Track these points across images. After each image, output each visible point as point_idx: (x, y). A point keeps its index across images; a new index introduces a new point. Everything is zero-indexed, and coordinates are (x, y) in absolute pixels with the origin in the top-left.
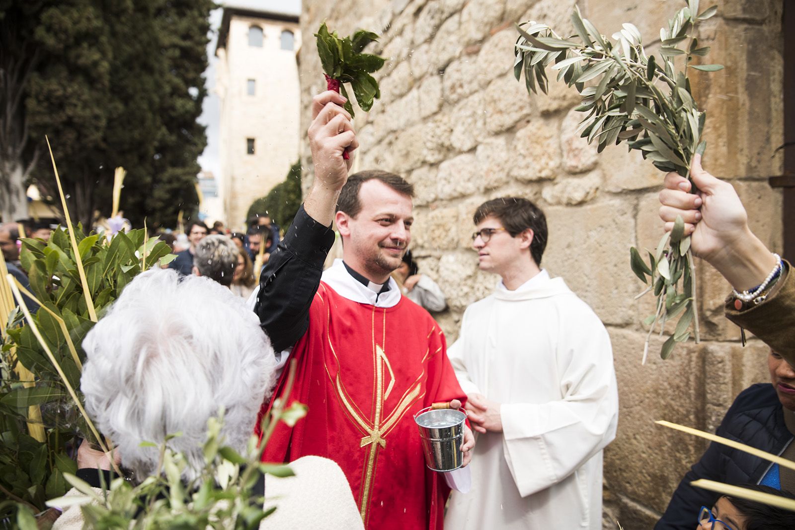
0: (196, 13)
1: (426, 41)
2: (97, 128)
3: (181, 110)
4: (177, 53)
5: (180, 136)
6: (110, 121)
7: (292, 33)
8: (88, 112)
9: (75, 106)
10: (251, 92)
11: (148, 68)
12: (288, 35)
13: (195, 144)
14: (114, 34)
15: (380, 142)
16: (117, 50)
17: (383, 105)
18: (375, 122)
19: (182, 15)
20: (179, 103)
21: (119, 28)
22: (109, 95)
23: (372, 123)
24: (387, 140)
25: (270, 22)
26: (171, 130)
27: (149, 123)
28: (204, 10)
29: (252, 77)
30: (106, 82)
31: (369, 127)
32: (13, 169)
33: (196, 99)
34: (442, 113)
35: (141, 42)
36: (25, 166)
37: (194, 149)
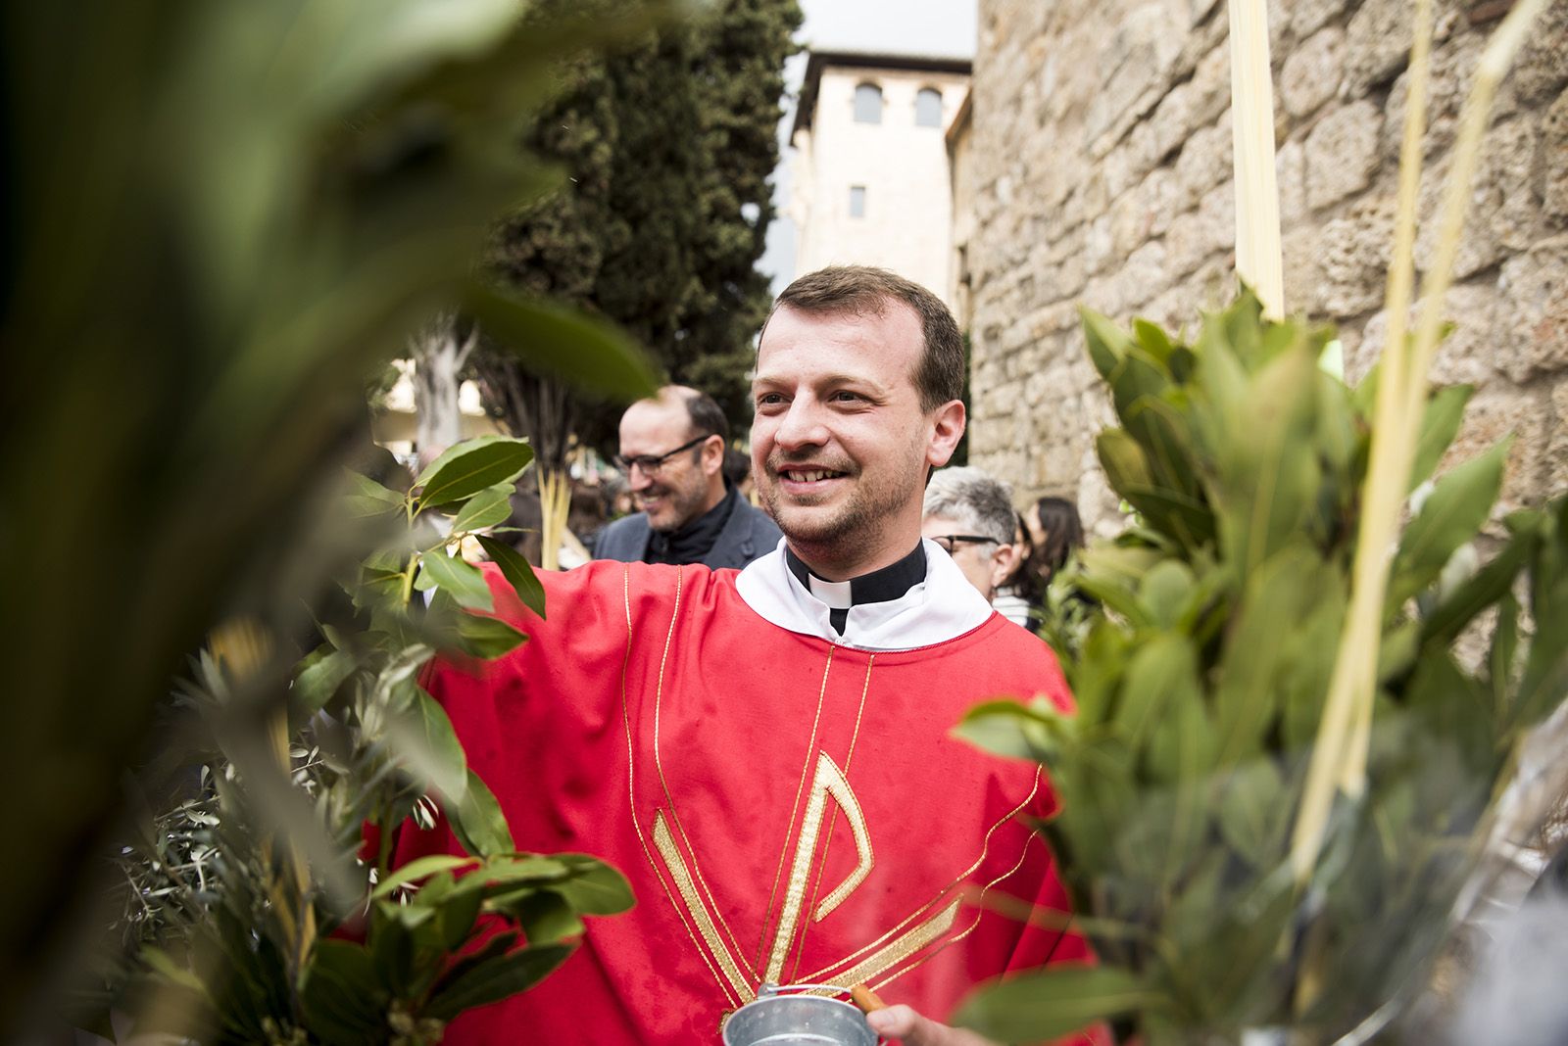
0: (760, 63)
1: (1328, 23)
2: (584, 271)
3: (729, 247)
4: (723, 139)
5: (724, 295)
6: (608, 259)
7: (939, 93)
8: (569, 240)
9: (549, 228)
10: (857, 211)
11: (674, 162)
12: (930, 98)
13: (750, 312)
14: (621, 94)
15: (1183, 277)
16: (626, 122)
17: (1194, 192)
18: (1171, 234)
19: (734, 69)
20: (724, 232)
21: (631, 81)
22: (607, 211)
23: (1160, 237)
24: (1204, 273)
25: (895, 74)
26: (708, 285)
27: (673, 264)
28: (775, 58)
29: (858, 181)
30: (605, 183)
31: (1154, 248)
32: (441, 349)
33: (753, 226)
34: (1377, 189)
35: (665, 113)
36: (461, 342)
37: (749, 321)
